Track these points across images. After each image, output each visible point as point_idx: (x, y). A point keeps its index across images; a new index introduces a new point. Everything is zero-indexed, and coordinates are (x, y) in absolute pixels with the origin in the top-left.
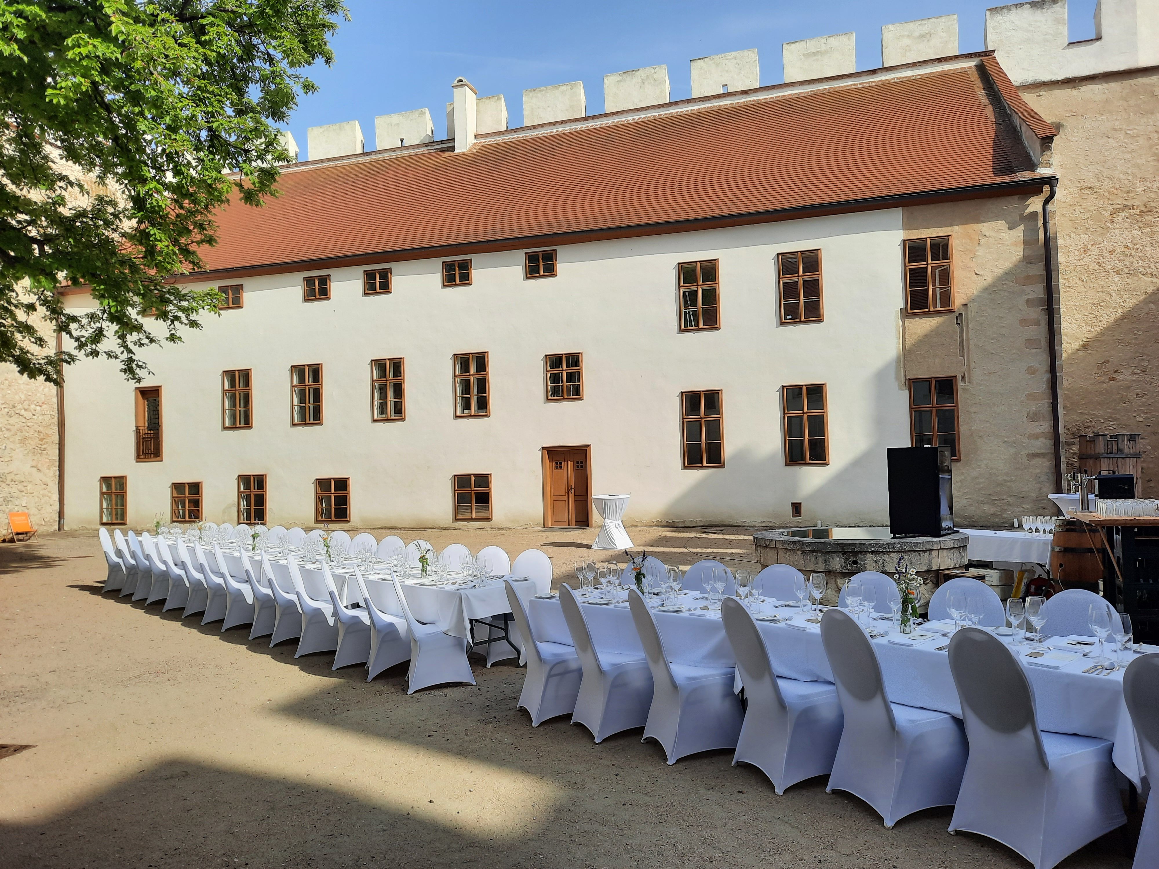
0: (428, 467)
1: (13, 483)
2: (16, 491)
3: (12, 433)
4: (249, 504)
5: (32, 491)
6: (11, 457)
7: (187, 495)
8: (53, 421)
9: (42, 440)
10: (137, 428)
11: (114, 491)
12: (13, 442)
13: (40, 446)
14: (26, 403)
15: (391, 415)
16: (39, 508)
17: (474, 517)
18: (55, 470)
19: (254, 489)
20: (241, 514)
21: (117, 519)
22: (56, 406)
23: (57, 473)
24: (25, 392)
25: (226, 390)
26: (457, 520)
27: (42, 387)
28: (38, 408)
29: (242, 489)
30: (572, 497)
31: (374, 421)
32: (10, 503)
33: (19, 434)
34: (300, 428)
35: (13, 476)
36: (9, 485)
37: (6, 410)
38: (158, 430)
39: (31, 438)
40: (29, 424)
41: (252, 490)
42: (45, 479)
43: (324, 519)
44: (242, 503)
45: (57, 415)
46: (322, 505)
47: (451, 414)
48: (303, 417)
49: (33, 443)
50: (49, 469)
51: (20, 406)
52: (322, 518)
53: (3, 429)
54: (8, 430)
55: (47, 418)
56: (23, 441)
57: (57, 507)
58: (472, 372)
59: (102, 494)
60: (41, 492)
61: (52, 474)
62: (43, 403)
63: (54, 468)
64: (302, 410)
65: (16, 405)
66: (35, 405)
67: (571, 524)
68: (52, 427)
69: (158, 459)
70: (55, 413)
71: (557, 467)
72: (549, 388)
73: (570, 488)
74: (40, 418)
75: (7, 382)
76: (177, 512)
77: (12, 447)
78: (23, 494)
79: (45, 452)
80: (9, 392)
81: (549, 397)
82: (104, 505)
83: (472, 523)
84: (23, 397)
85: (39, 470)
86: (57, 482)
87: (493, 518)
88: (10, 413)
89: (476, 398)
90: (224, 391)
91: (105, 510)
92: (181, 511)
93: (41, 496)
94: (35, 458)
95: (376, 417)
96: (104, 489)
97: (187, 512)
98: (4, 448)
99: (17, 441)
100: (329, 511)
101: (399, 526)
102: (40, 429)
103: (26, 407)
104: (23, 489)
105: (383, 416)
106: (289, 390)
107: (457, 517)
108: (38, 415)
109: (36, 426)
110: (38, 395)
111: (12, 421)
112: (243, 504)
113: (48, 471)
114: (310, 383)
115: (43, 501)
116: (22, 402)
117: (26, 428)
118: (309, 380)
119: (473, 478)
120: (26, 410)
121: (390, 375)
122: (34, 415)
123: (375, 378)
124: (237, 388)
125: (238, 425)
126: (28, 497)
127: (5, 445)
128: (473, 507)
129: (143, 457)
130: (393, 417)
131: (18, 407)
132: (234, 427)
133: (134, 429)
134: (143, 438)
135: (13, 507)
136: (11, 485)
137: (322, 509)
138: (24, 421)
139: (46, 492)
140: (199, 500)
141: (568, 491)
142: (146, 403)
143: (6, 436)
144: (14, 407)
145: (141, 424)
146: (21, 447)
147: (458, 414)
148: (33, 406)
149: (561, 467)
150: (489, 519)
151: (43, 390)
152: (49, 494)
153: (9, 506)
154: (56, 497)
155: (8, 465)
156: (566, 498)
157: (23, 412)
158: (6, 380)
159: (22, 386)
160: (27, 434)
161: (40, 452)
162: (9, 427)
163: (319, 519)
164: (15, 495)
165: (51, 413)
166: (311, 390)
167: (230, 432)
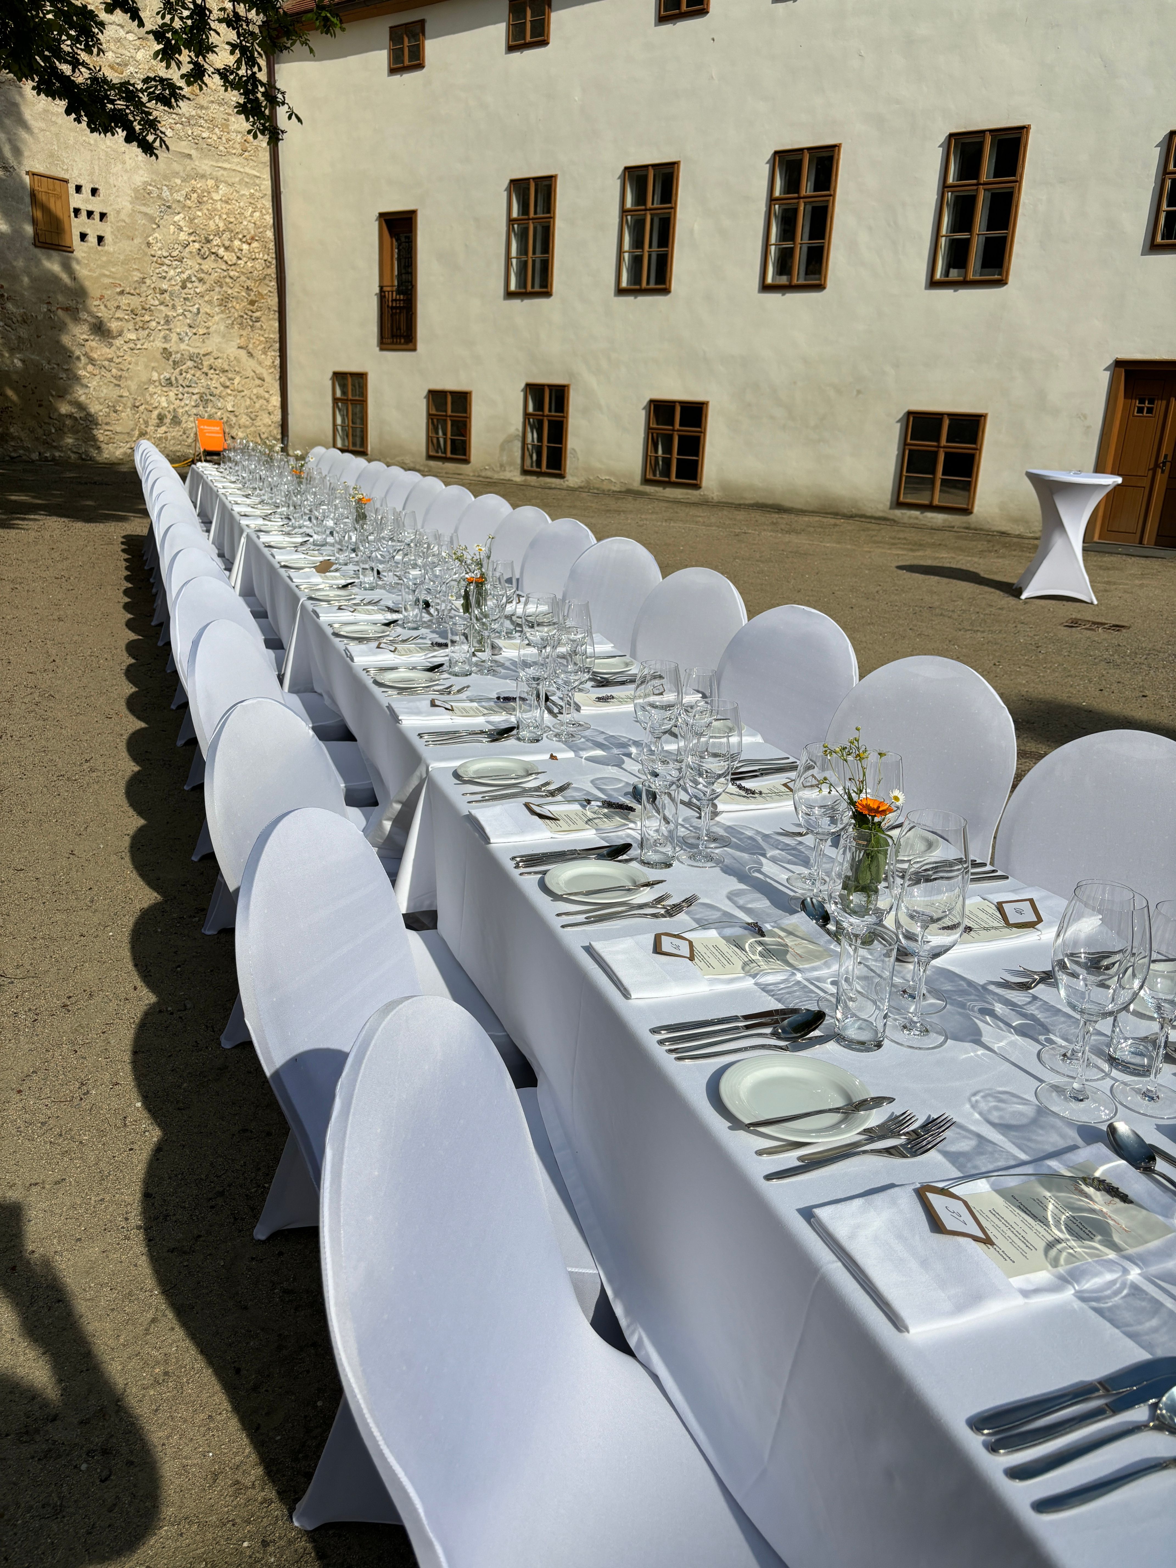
0: (859, 392)
1: (212, 371)
2: (218, 385)
3: (207, 286)
4: (540, 439)
5: (240, 389)
6: (208, 328)
7: (449, 412)
8: (269, 271)
9: (252, 303)
10: (381, 288)
11: (350, 397)
12: (210, 302)
13: (250, 313)
14: (227, 235)
15: (798, 276)
16: (252, 416)
17: (936, 502)
18: (275, 357)
19: (550, 411)
20: (527, 453)
21: (354, 444)
22: (272, 245)
23: (277, 362)
24: (224, 216)
25: (515, 220)
26: (898, 504)
27: (251, 209)
28: (245, 247)
29: (531, 409)
30: (1161, 479)
31: (765, 288)
32: (210, 405)
33: (217, 289)
34: (630, 299)
35: (212, 360)
36: (207, 374)
37: (197, 245)
38: (411, 294)
39: (237, 298)
40: (232, 273)
41: (546, 412)
42: (259, 370)
43: (658, 477)
44: (529, 435)
45: (274, 262)
46: (656, 451)
47: (922, 276)
48: (636, 276)
49: (239, 307)
50: (265, 353)
51: (216, 241)
52: (655, 475)
53: (194, 279)
54: (201, 280)
55: (259, 265)
56: (224, 301)
57: (277, 416)
58: (984, 178)
59: (335, 400)
60: (255, 391)
61: (268, 362)
62: (252, 238)
63: (273, 353)
64: (637, 261)
65: (211, 237)
66: (241, 240)
67: (1145, 541)
68: (267, 281)
69: (410, 346)
70: (271, 257)
71: (1140, 410)
72: (1163, 216)
73: (1162, 459)
74: (249, 264)
75: (195, 195)
76: (435, 441)
77: (208, 311)
78: (229, 391)
79: (258, 324)
80: (199, 214)
81: (1159, 239)
82: (339, 421)
83: (929, 515)
84: (221, 225)
85: (250, 355)
86: (278, 377)
87: (976, 509)
88: (203, 251)
89: (982, 239)
90: (511, 221)
91: (339, 428)
92: (442, 441)
93: (254, 397)
94: (244, 333)
95: (769, 280)
96: (339, 394)
97: (449, 442)
98: (195, 311)
99: (216, 302)
100: (667, 462)
101: (787, 504)
102: (249, 283)
103: (227, 243)
104: (228, 384)
105: (783, 280)
106: (616, 221)
107: (901, 499)
108: (245, 259)
109: (243, 278)
110: (245, 223)
111: (208, 265)
112: (531, 437)
113: (263, 356)
114: (655, 206)
115: (257, 405)
116: (218, 234)
117: (228, 280)
118: (652, 201)
119: (946, 423)
120: (227, 248)
121: (807, 187)
122: (239, 258)
123: (777, 193)
124: (532, 215)
125: (529, 289)
126: (235, 396)
127: (197, 306)
128: (938, 483)
129: (389, 341)
130: (802, 282)
131: (215, 243)
132: (521, 294)
133: (377, 290)
134: (392, 308)
135: (214, 410)
136: (210, 375)
137: (657, 458)
138: (224, 267)
139: (261, 391)
140: (466, 421)
141: (1156, 465)
142: (395, 243)
143: (198, 290)
144: (208, 241)
145: (387, 282)
146: (222, 312)
147: (938, 275)
148: (237, 243)
149: (1150, 410)
150: (967, 511)
151: (251, 216)
152: (267, 395)
153: (209, 409)
154: (276, 400)
155: (203, 342)
156: (1146, 483)
157: (221, 252)
158: (194, 191)
159: (218, 205)
160: (230, 292)
161: (251, 323)
162: (202, 275)
163: (650, 476)
164: (217, 392)
165: (266, 257)
166: (656, 221)
167: (516, 303)
